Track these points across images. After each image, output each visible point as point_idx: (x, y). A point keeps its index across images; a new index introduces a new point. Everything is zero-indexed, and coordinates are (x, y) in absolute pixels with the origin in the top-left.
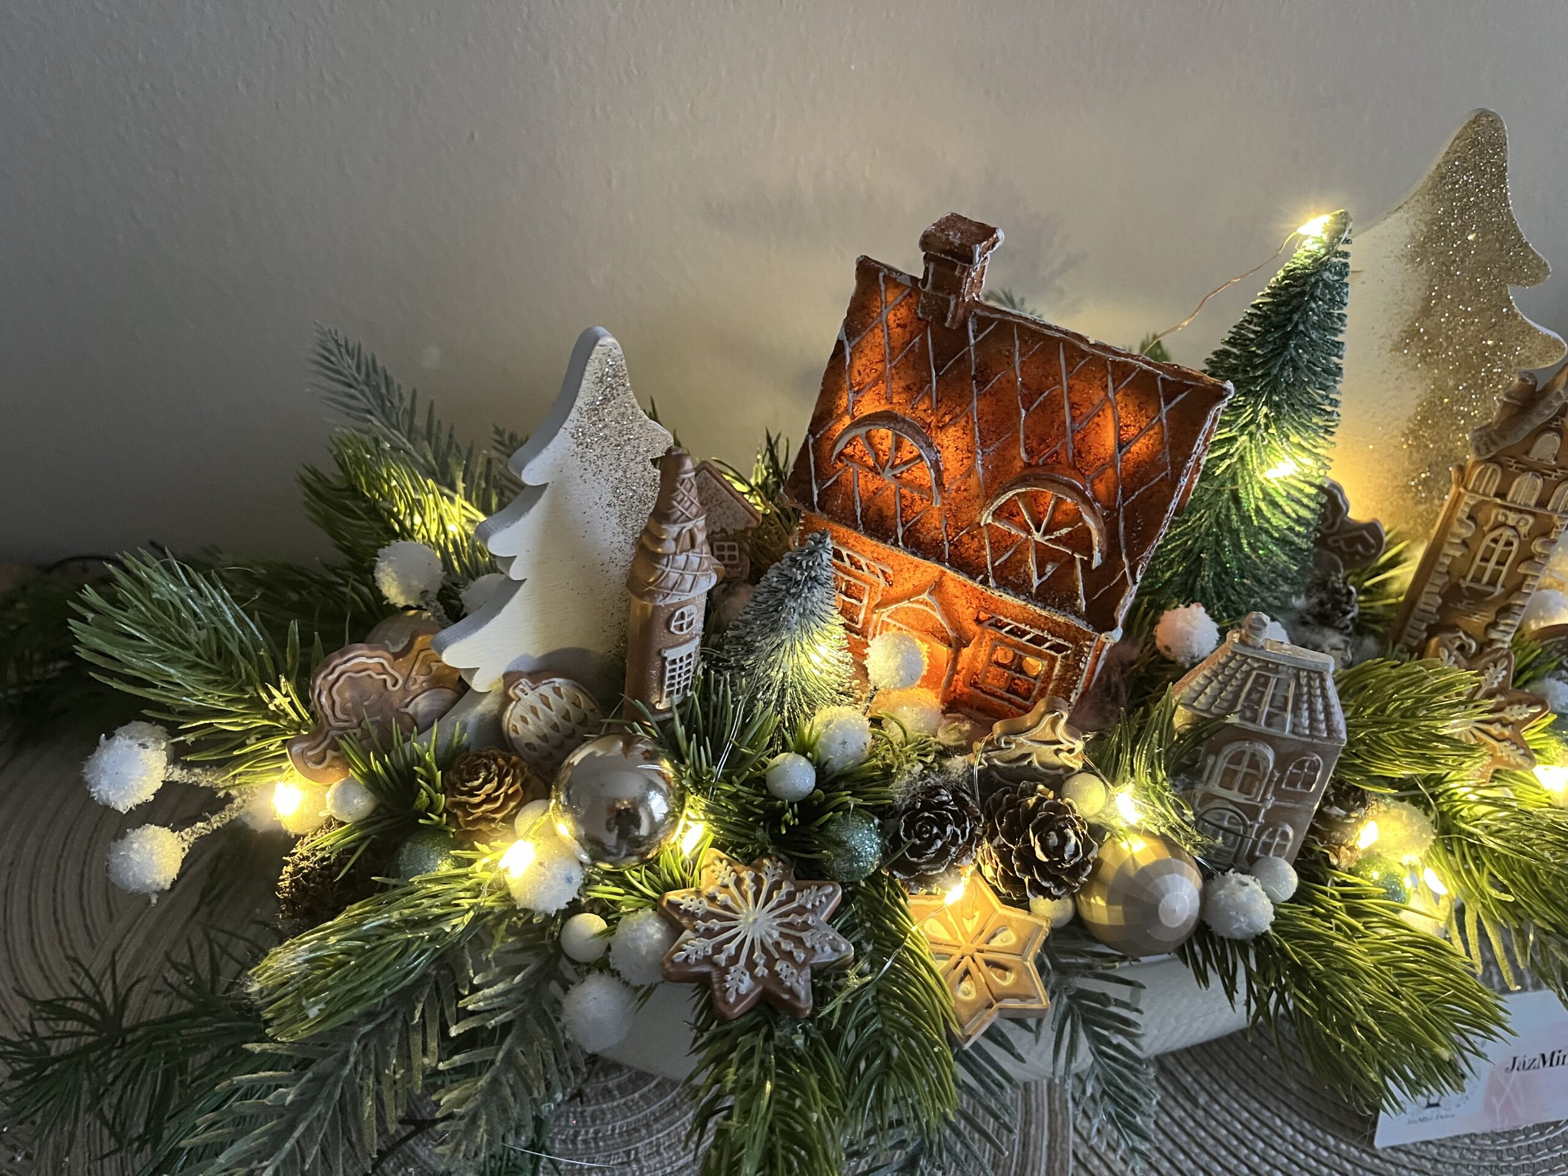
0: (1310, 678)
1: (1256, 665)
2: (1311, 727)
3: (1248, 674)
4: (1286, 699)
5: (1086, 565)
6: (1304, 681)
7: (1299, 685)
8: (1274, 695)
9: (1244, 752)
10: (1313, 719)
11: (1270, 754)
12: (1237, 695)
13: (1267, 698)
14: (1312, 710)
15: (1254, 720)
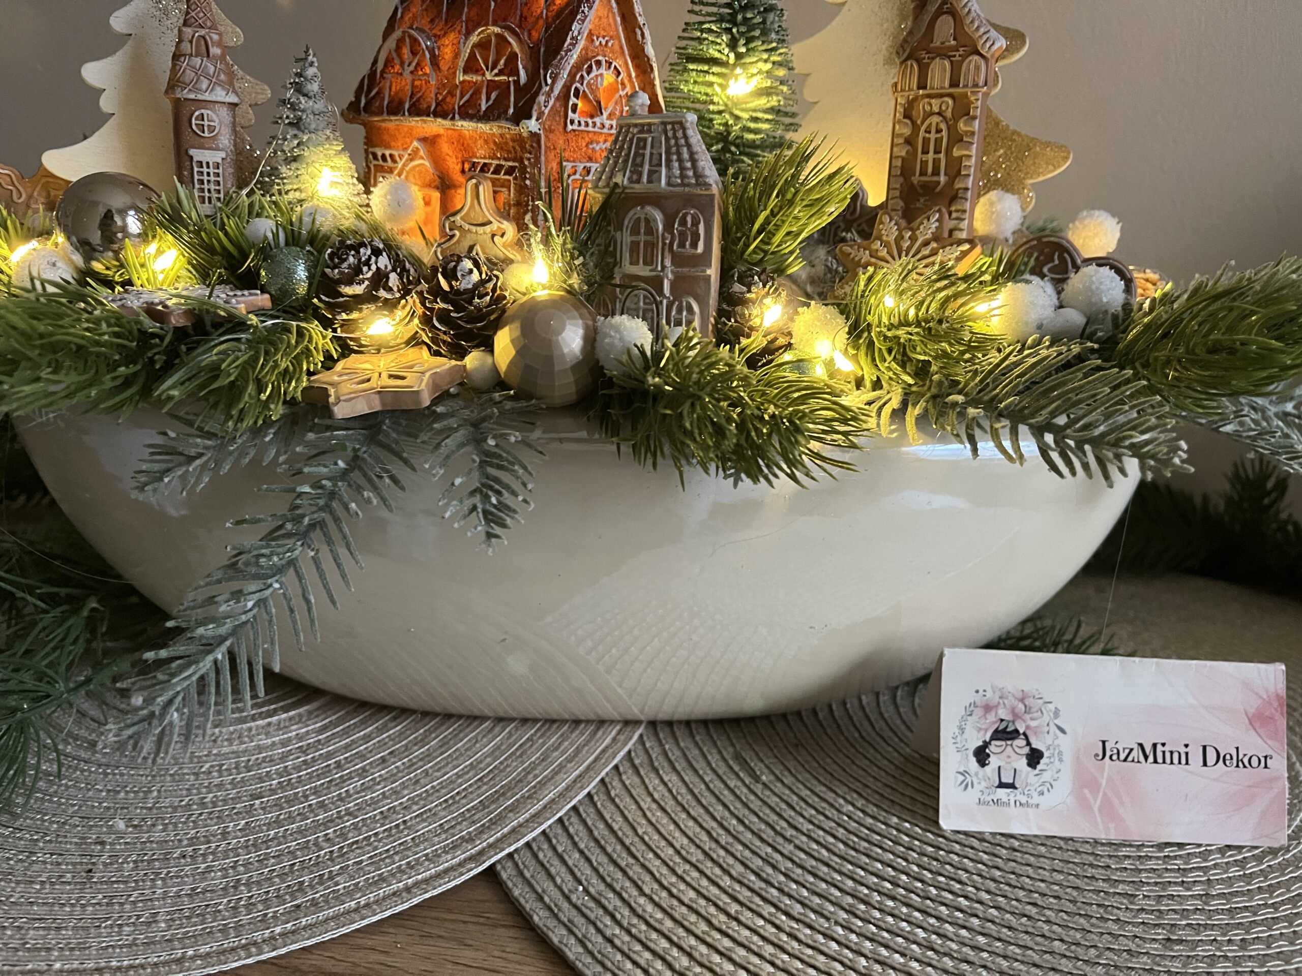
0: (673, 129)
1: (635, 131)
2: (683, 176)
3: (631, 140)
4: (661, 155)
5: (517, 82)
6: (670, 134)
7: (667, 139)
8: (652, 154)
9: (639, 218)
10: (682, 168)
11: (659, 217)
12: (626, 161)
13: (647, 157)
14: (680, 160)
15: (638, 181)
